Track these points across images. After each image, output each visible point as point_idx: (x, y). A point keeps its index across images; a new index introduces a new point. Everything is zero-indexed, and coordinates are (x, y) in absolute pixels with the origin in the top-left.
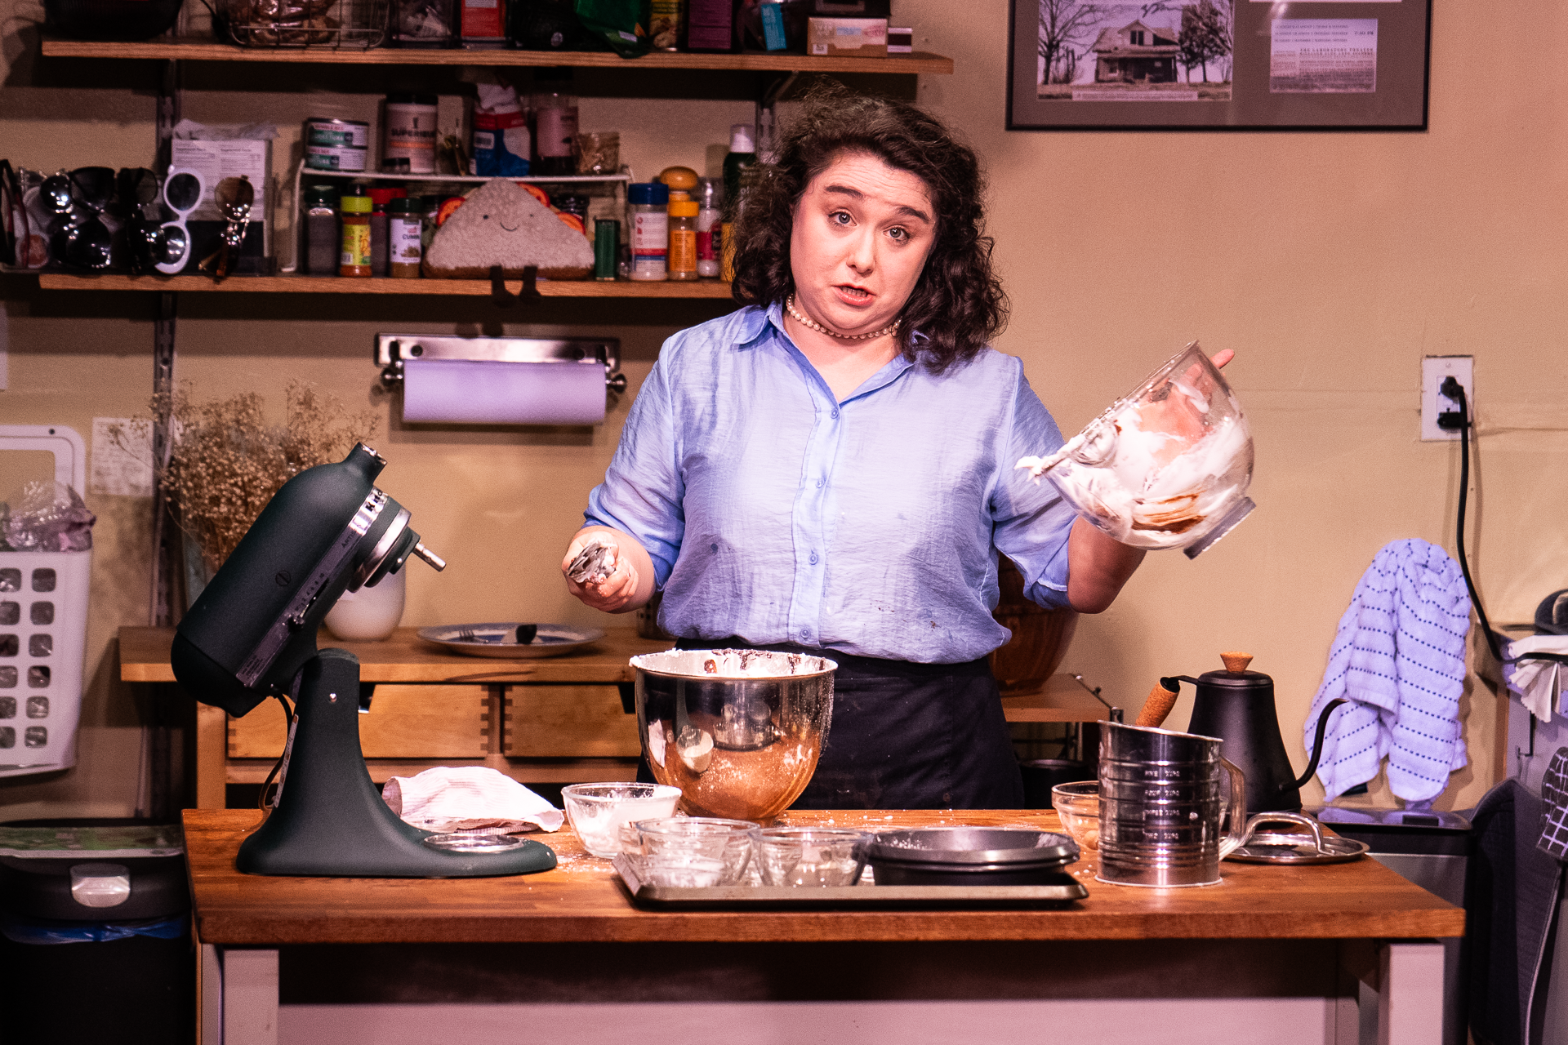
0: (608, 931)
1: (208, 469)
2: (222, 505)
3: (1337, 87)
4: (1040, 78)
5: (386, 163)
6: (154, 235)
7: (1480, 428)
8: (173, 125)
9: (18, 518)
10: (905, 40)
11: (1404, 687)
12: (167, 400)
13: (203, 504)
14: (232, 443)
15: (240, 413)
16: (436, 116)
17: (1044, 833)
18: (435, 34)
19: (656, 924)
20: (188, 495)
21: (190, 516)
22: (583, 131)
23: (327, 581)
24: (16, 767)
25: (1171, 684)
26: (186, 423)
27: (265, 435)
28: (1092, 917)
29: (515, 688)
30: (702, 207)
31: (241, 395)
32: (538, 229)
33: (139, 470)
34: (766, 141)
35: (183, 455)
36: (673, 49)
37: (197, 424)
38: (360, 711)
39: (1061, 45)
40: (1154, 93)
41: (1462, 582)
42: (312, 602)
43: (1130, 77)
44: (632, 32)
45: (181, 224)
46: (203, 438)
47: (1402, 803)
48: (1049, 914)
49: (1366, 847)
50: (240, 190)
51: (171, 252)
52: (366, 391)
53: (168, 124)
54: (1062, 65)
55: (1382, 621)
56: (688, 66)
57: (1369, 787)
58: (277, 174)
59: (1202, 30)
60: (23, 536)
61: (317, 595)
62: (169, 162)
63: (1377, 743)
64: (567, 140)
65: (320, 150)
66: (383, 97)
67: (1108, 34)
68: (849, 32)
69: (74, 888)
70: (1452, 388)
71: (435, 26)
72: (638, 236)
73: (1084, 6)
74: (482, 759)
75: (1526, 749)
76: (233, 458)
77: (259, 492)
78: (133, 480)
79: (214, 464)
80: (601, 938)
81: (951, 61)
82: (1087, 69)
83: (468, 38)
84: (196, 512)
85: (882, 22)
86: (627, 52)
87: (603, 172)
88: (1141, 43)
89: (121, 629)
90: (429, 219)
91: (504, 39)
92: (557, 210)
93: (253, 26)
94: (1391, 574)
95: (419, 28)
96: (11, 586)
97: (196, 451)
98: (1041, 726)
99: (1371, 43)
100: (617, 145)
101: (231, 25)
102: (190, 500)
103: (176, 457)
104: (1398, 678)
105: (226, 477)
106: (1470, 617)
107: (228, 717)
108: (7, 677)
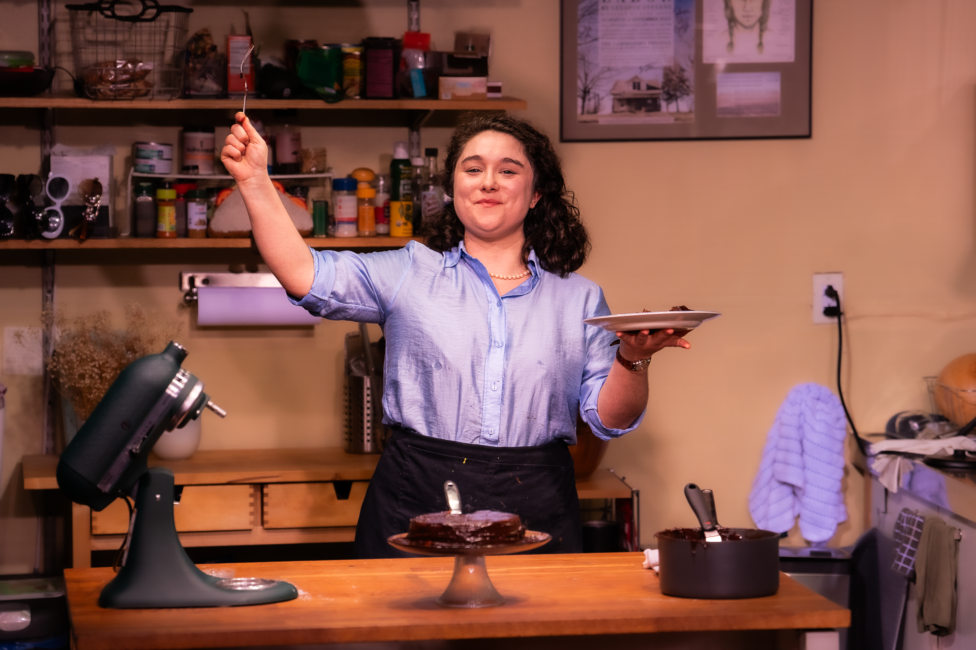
1: (77, 357)
2: (86, 379)
3: (757, 113)
4: (579, 111)
5: (184, 169)
6: (40, 215)
7: (849, 315)
8: (51, 146)
10: (497, 89)
11: (810, 475)
12: (51, 316)
13: (75, 379)
14: (92, 341)
15: (96, 322)
16: (214, 140)
18: (211, 91)
20: (65, 374)
21: (66, 386)
22: (304, 147)
23: (153, 427)
26: (63, 329)
27: (113, 336)
29: (270, 486)
30: (378, 192)
31: (97, 312)
33: (34, 359)
34: (415, 152)
35: (61, 349)
36: (358, 97)
37: (70, 330)
38: (175, 503)
39: (591, 91)
40: (648, 119)
41: (841, 408)
42: (144, 439)
43: (633, 109)
44: (332, 87)
45: (57, 208)
46: (74, 338)
47: (809, 543)
50: (94, 187)
51: (51, 225)
52: (175, 307)
53: (48, 147)
54: (592, 103)
55: (793, 433)
56: (367, 107)
57: (789, 534)
58: (117, 176)
59: (675, 81)
61: (147, 434)
62: (49, 170)
63: (793, 507)
64: (295, 153)
65: (142, 161)
66: (181, 128)
67: (619, 84)
68: (464, 85)
70: (831, 292)
71: (211, 85)
72: (339, 210)
73: (604, 67)
74: (250, 530)
75: (882, 509)
76: (93, 350)
77: (109, 371)
78: (30, 364)
79: (81, 354)
81: (525, 102)
82: (607, 105)
83: (232, 93)
84: (70, 384)
85: (483, 79)
86: (330, 100)
87: (317, 172)
88: (639, 88)
89: (25, 458)
90: (213, 202)
91: (254, 92)
92: (290, 195)
93: (99, 87)
94: (798, 405)
95: (202, 87)
97: (70, 346)
98: (590, 501)
99: (777, 86)
100: (325, 155)
101: (85, 86)
102: (66, 376)
103: (57, 350)
104: (804, 467)
105: (89, 362)
106: (847, 429)
107: (92, 510)
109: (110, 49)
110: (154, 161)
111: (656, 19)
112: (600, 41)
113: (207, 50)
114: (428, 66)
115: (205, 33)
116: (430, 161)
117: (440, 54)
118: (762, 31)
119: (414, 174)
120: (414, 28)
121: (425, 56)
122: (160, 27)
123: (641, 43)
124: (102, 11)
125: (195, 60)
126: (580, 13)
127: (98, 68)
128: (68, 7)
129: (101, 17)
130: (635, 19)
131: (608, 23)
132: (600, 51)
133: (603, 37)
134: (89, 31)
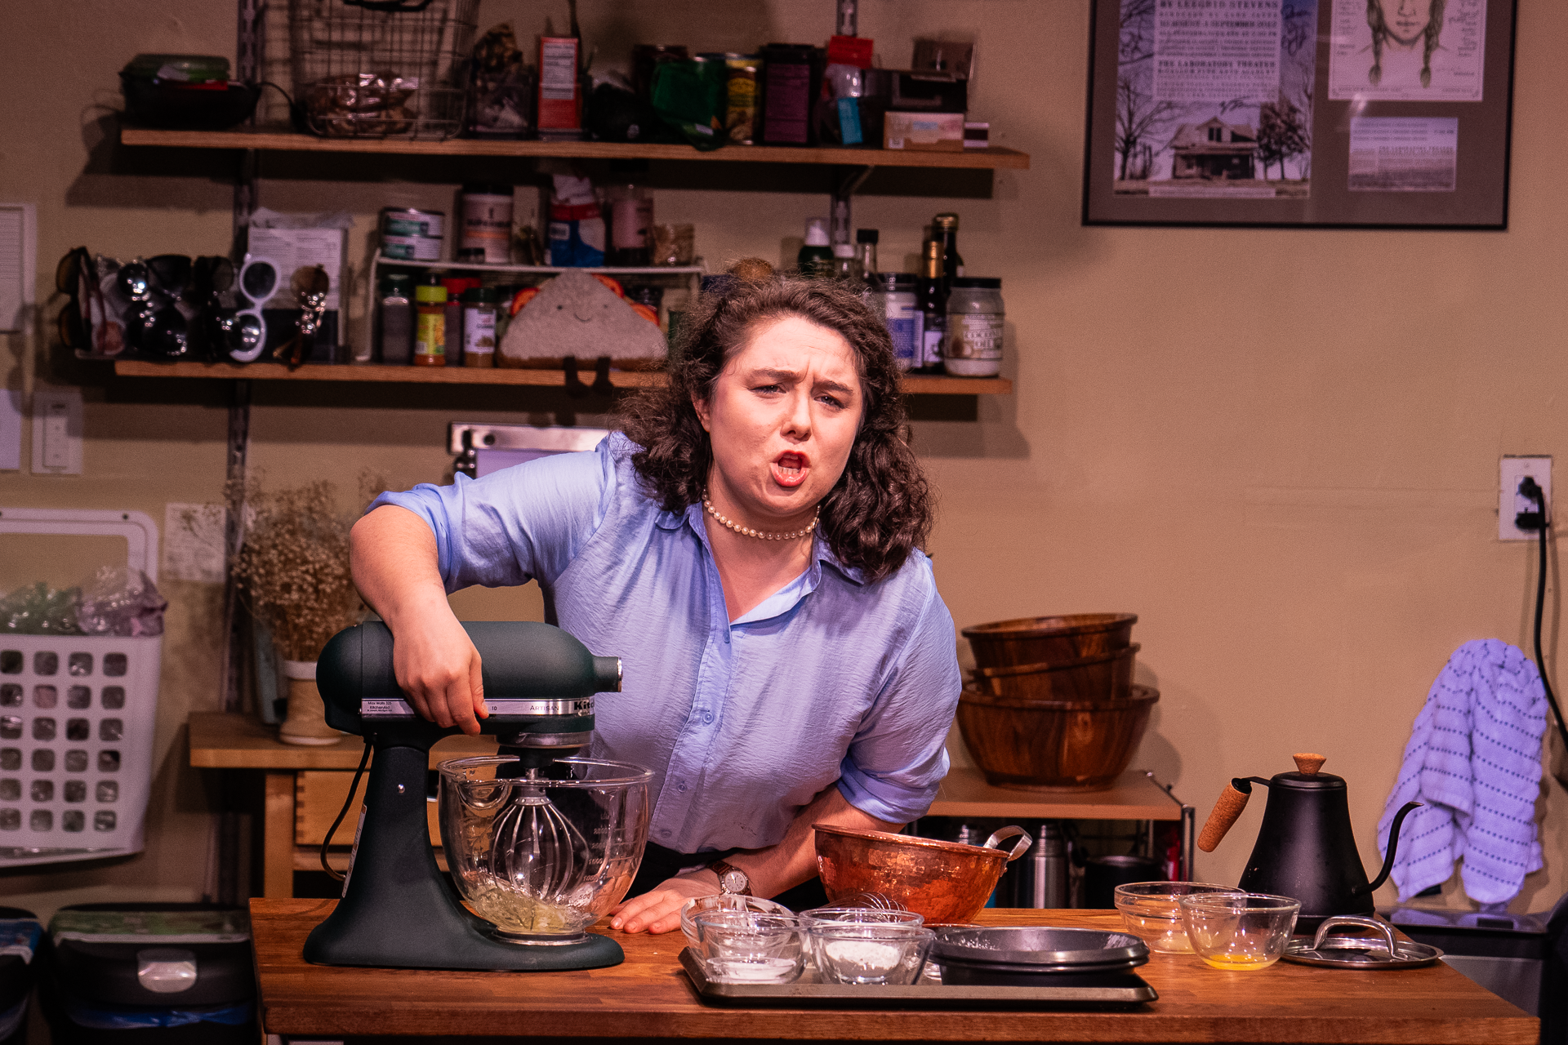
0: (674, 1027)
1: (279, 556)
2: (293, 592)
3: (1417, 185)
4: (1117, 173)
5: (461, 253)
6: (229, 323)
7: (1558, 529)
8: (250, 213)
9: (90, 603)
10: (981, 134)
11: (1481, 789)
12: (240, 487)
13: (275, 591)
14: (304, 530)
15: (312, 500)
16: (511, 207)
17: (1114, 934)
18: (511, 126)
19: (721, 1021)
20: (259, 582)
21: (261, 603)
22: (658, 222)
24: (84, 851)
25: (1243, 785)
26: (258, 510)
27: (337, 523)
28: (1161, 1019)
31: (314, 483)
32: (613, 319)
33: (209, 556)
34: (840, 235)
35: (255, 541)
36: (749, 142)
37: (270, 511)
38: (429, 799)
39: (1139, 140)
40: (1231, 190)
41: (1539, 683)
43: (1207, 174)
44: (707, 124)
45: (256, 312)
46: (275, 525)
47: (1476, 905)
48: (1118, 1016)
49: (1439, 951)
50: (316, 279)
51: (246, 340)
53: (245, 213)
54: (1139, 161)
55: (1457, 721)
56: (764, 159)
57: (1443, 888)
58: (353, 264)
59: (1280, 127)
60: (95, 620)
62: (246, 251)
63: (1452, 844)
64: (642, 232)
65: (395, 240)
66: (459, 187)
67: (1186, 131)
68: (925, 126)
69: (142, 973)
70: (1530, 488)
71: (511, 117)
73: (1161, 102)
76: (304, 546)
77: (330, 579)
78: (206, 565)
79: (286, 551)
80: (667, 1034)
81: (1027, 156)
82: (1164, 165)
83: (545, 130)
84: (267, 599)
85: (959, 117)
86: (704, 145)
87: (678, 264)
88: (1219, 139)
89: (192, 715)
90: (503, 309)
91: (579, 130)
92: (631, 301)
93: (331, 116)
94: (1467, 675)
95: (496, 119)
96: (82, 671)
97: (269, 538)
98: (1111, 823)
99: (1451, 142)
100: (691, 237)
101: (309, 114)
102: (262, 587)
103: (248, 543)
104: (1473, 779)
105: (298, 564)
106: (1547, 718)
107: (296, 804)
108: (77, 761)
109: (351, 55)
111: (1252, 24)
112: (1157, 58)
113: (506, 60)
114: (867, 94)
115: (505, 31)
116: (864, 251)
117: (889, 74)
118: (1428, 49)
119: (837, 271)
120: (847, 30)
121: (863, 77)
122: (432, 20)
123: (1225, 64)
125: (487, 76)
126: (1123, 12)
127: (331, 85)
130: (1215, 24)
131: (1173, 30)
132: (1155, 74)
133: (1161, 53)
134: (318, 24)
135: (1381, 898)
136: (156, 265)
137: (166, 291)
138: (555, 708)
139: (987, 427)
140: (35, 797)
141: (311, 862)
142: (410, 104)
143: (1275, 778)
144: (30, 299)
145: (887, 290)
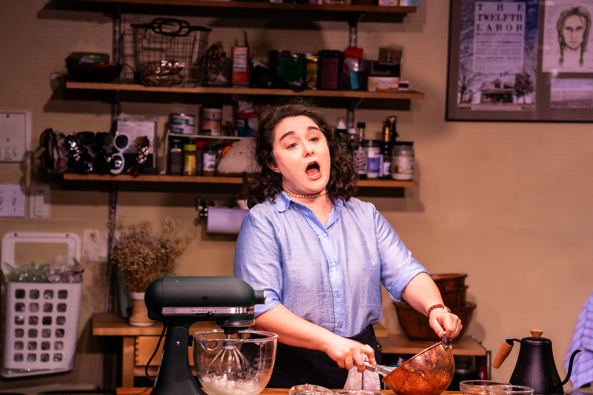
1: (129, 251)
2: (135, 265)
3: (578, 105)
4: (459, 101)
5: (202, 131)
6: (110, 159)
8: (118, 115)
9: (53, 270)
10: (406, 86)
12: (114, 223)
13: (127, 265)
14: (139, 241)
15: (143, 228)
16: (221, 114)
18: (221, 81)
20: (121, 261)
21: (122, 269)
24: (49, 370)
25: (510, 342)
26: (121, 232)
27: (153, 238)
31: (143, 222)
33: (101, 251)
34: (350, 125)
35: (120, 245)
36: (315, 88)
37: (125, 233)
38: (189, 347)
39: (467, 88)
40: (504, 107)
43: (494, 101)
44: (298, 81)
45: (120, 154)
46: (128, 238)
50: (144, 142)
51: (116, 165)
52: (192, 220)
53: (116, 115)
54: (468, 96)
56: (320, 95)
57: (591, 384)
58: (159, 136)
59: (523, 83)
60: (55, 277)
62: (116, 130)
65: (176, 126)
66: (201, 106)
67: (486, 84)
68: (384, 82)
71: (221, 78)
73: (476, 73)
76: (139, 246)
77: (150, 260)
78: (99, 254)
79: (132, 249)
81: (424, 94)
82: (477, 98)
83: (235, 83)
84: (124, 268)
85: (397, 79)
86: (297, 90)
88: (499, 87)
89: (94, 315)
90: (219, 154)
91: (248, 83)
93: (150, 77)
95: (215, 79)
96: (49, 297)
97: (125, 244)
98: (458, 356)
99: (591, 88)
101: (141, 77)
102: (122, 263)
103: (117, 246)
105: (137, 254)
107: (136, 350)
108: (47, 334)
109: (158, 53)
110: (183, 126)
111: (512, 42)
112: (474, 57)
113: (219, 56)
114: (361, 69)
115: (219, 44)
116: (360, 131)
117: (369, 62)
118: (582, 52)
119: (349, 140)
120: (353, 45)
121: (359, 63)
122: (190, 40)
123: (501, 58)
124: (153, 29)
125: (212, 62)
126: (462, 37)
127: (150, 65)
128: (132, 25)
129: (153, 33)
130: (498, 42)
131: (480, 44)
132: (474, 62)
133: (476, 53)
134: (145, 41)
135: (566, 388)
136: (80, 136)
137: (84, 146)
138: (239, 311)
139: (408, 200)
140: (29, 348)
141: (141, 373)
142: (182, 73)
143: (523, 339)
144: (29, 149)
145: (368, 146)
